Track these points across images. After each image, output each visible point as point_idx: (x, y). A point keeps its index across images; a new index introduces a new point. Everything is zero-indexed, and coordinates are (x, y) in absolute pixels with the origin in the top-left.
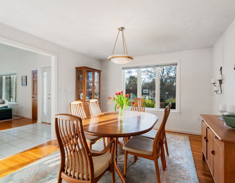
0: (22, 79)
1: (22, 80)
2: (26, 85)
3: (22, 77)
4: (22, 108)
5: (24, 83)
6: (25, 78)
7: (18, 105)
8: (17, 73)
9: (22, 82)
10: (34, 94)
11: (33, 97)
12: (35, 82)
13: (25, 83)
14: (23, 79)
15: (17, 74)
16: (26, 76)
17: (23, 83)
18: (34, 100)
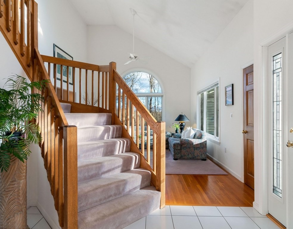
0: (226, 92)
1: (226, 94)
2: (233, 104)
3: (226, 89)
4: (226, 152)
5: (229, 101)
6: (231, 88)
7: (220, 143)
8: (219, 82)
9: (226, 97)
10: (247, 125)
11: (245, 132)
12: (248, 95)
13: (231, 100)
14: (228, 91)
15: (219, 84)
16: (233, 85)
17: (227, 99)
18: (247, 139)
